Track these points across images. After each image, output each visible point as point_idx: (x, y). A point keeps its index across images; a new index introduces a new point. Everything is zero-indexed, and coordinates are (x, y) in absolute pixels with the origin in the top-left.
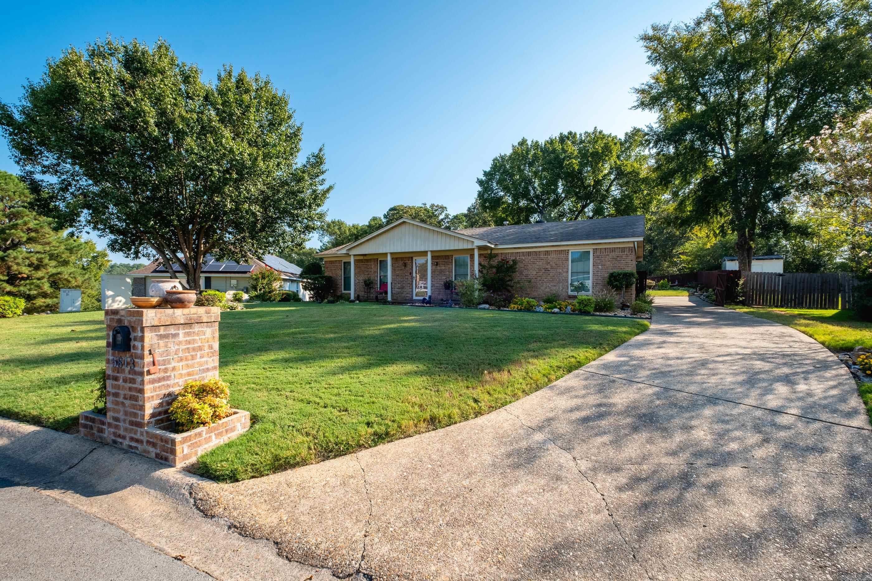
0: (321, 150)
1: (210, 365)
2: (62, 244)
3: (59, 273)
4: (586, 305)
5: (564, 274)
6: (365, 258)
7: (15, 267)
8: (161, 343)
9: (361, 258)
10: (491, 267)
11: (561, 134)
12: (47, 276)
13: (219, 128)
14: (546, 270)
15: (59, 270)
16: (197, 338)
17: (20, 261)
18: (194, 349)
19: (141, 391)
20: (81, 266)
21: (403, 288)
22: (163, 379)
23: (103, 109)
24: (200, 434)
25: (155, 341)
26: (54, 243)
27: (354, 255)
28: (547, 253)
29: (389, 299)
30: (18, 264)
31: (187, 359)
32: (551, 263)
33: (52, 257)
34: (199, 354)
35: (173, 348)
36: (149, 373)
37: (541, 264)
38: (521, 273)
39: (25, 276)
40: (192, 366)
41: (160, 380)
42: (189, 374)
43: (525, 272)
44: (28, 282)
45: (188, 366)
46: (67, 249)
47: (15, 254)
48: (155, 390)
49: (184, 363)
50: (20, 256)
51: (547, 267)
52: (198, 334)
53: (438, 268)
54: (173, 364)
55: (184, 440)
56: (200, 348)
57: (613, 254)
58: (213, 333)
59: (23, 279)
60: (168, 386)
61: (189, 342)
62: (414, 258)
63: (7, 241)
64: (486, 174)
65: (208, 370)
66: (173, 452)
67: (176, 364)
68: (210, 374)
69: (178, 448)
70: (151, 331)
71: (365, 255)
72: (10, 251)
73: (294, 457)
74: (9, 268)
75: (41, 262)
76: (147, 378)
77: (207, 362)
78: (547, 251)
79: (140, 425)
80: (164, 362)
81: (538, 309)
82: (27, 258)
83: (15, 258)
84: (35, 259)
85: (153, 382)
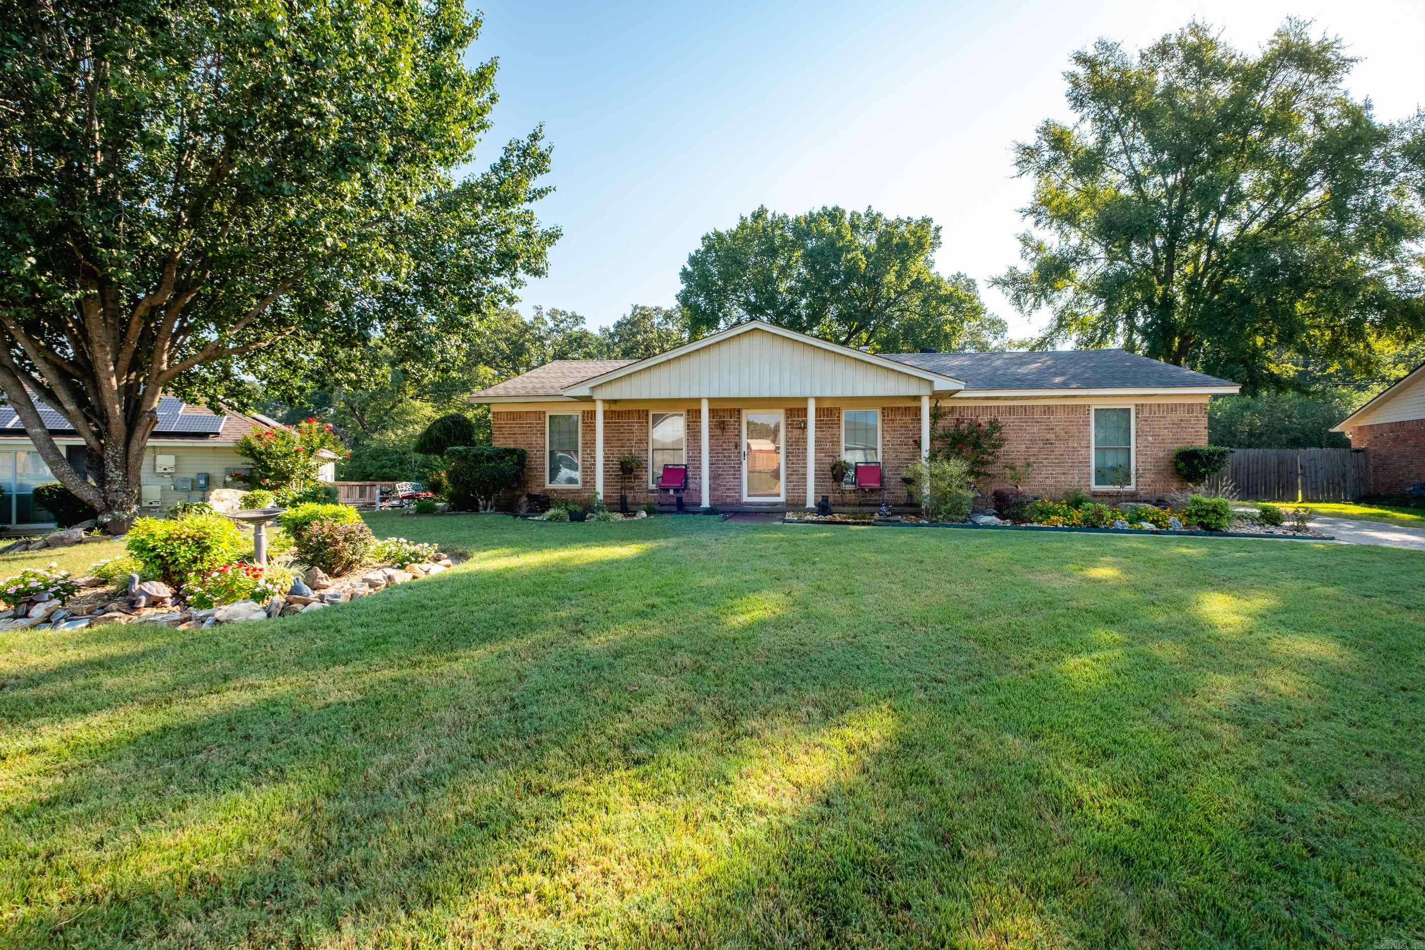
5: (1083, 451)
14: (1047, 442)
21: (716, 477)
27: (605, 401)
28: (1048, 409)
29: (706, 503)
32: (1056, 429)
37: (1035, 430)
51: (1048, 436)
57: (1173, 416)
62: (744, 413)
78: (1049, 407)
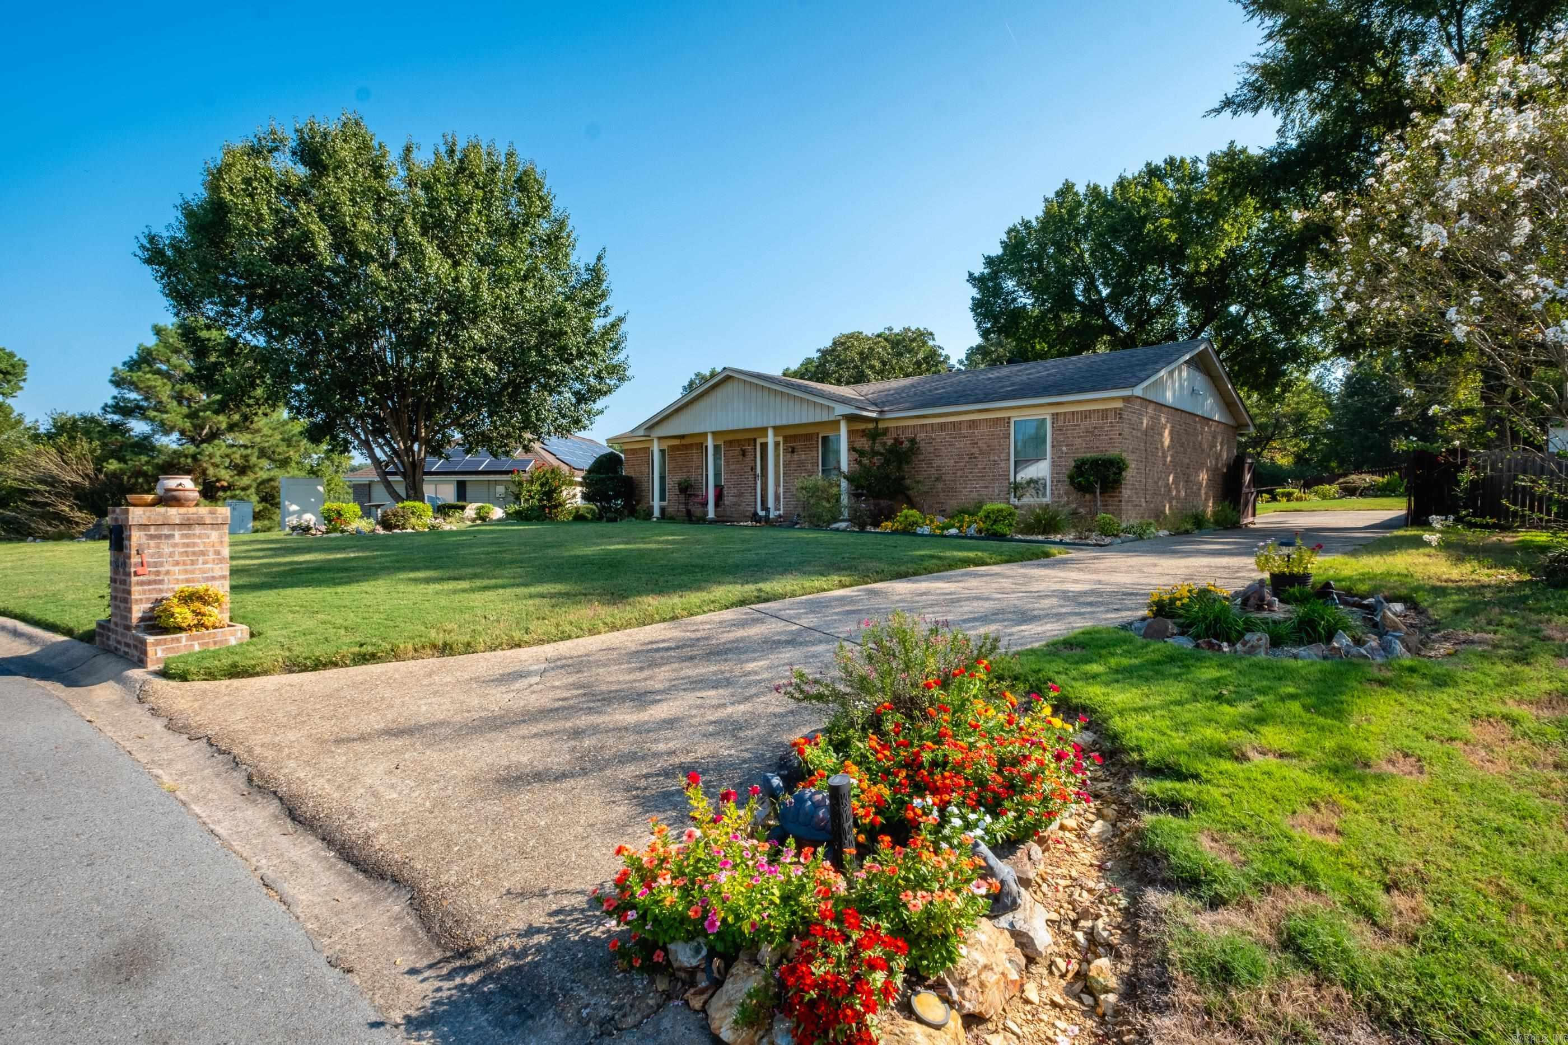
0: (599, 258)
1: (217, 573)
2: (276, 433)
3: (271, 480)
4: (995, 522)
5: (1003, 464)
6: (684, 442)
7: (211, 471)
8: (152, 543)
9: (677, 442)
10: (875, 453)
11: (1148, 165)
12: (255, 485)
13: (420, 243)
14: (972, 456)
15: (272, 474)
16: (197, 540)
17: (217, 460)
18: (194, 553)
19: (129, 593)
20: (308, 467)
21: (740, 495)
22: (155, 582)
23: (262, 234)
24: (178, 640)
25: (144, 540)
26: (266, 431)
27: (660, 438)
28: (973, 424)
29: (711, 514)
30: (216, 466)
31: (184, 564)
32: (980, 444)
33: (263, 453)
34: (201, 559)
35: (167, 549)
36: (136, 574)
37: (962, 445)
38: (930, 464)
39: (225, 484)
40: (193, 572)
41: (150, 583)
42: (188, 581)
43: (937, 463)
44: (228, 493)
45: (186, 571)
46: (283, 440)
47: (210, 449)
48: (144, 592)
49: (180, 567)
50: (218, 453)
51: (973, 451)
52: (199, 537)
53: (796, 457)
54: (166, 568)
55: (157, 643)
56: (203, 553)
57: (1086, 423)
58: (221, 537)
59: (224, 489)
60: (161, 591)
61: (188, 545)
62: (759, 441)
63: (203, 429)
64: (990, 261)
65: (213, 578)
66: (145, 653)
67: (172, 568)
68: (217, 583)
69: (150, 650)
70: (139, 530)
71: (682, 437)
72: (205, 445)
73: (254, 666)
74: (204, 472)
75: (247, 461)
76: (134, 579)
77: (212, 569)
78: (973, 421)
79: (128, 628)
80: (156, 564)
81: (919, 530)
82: (227, 456)
83: (211, 456)
84: (238, 456)
85: (142, 583)
